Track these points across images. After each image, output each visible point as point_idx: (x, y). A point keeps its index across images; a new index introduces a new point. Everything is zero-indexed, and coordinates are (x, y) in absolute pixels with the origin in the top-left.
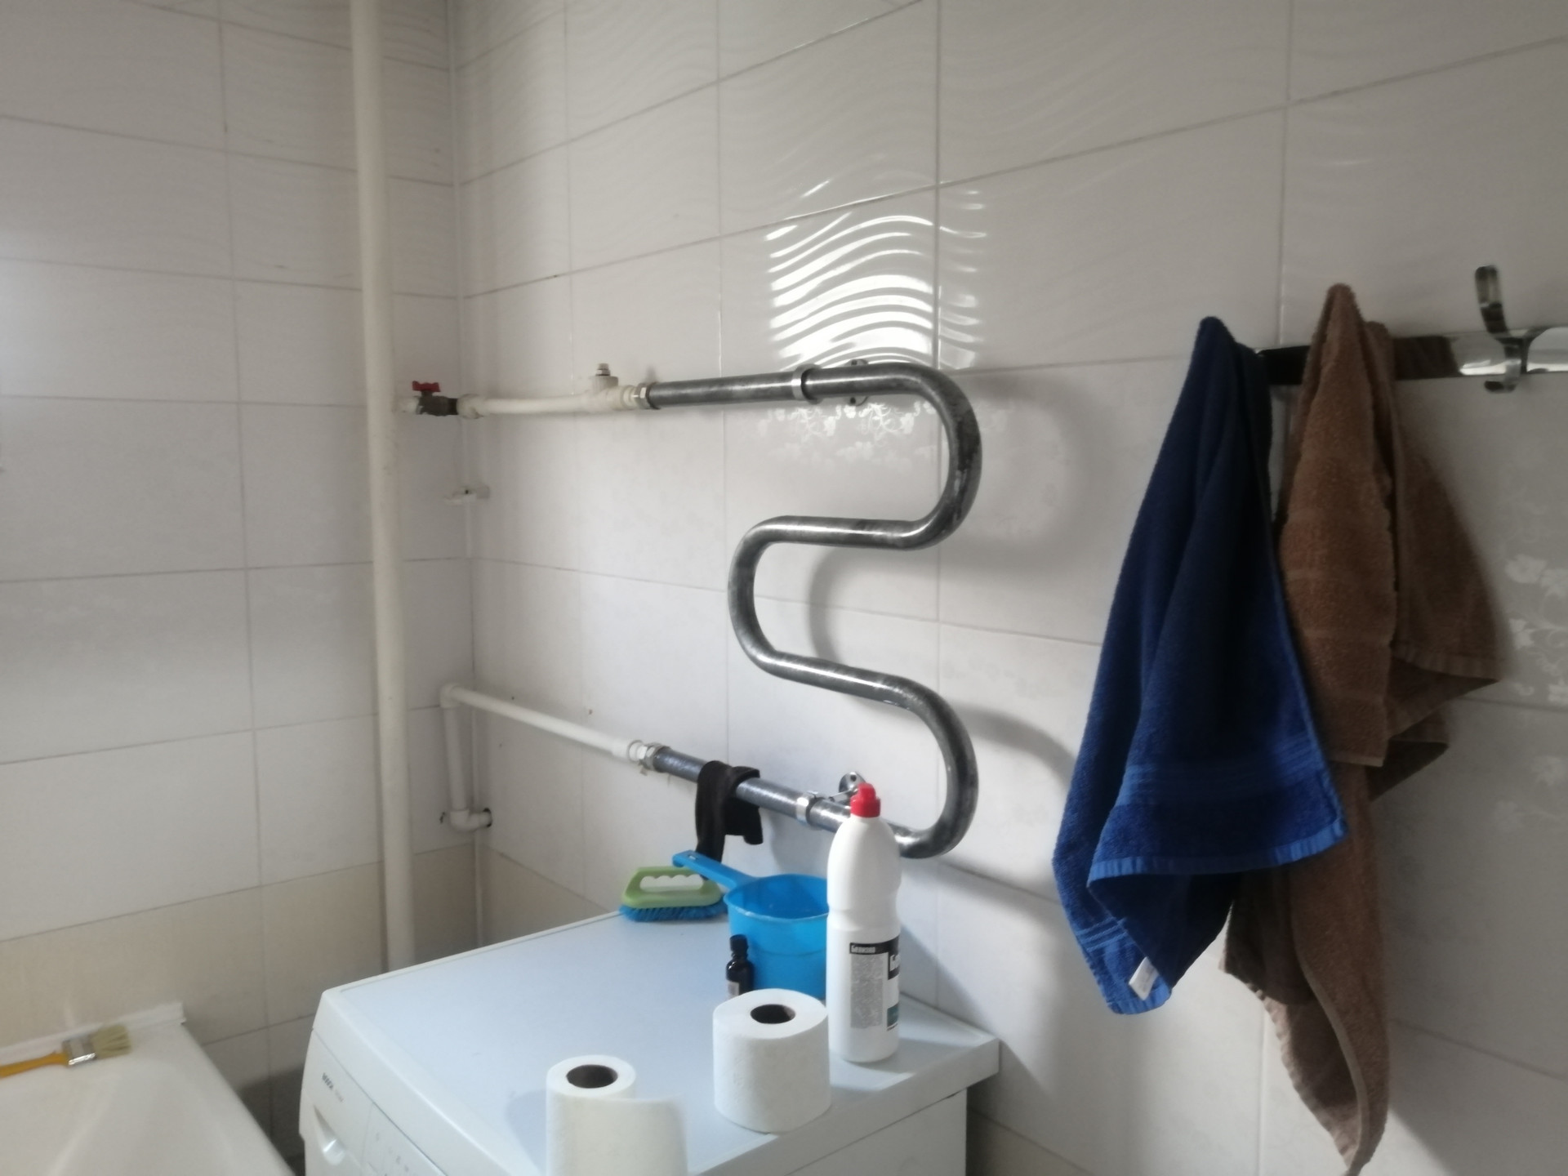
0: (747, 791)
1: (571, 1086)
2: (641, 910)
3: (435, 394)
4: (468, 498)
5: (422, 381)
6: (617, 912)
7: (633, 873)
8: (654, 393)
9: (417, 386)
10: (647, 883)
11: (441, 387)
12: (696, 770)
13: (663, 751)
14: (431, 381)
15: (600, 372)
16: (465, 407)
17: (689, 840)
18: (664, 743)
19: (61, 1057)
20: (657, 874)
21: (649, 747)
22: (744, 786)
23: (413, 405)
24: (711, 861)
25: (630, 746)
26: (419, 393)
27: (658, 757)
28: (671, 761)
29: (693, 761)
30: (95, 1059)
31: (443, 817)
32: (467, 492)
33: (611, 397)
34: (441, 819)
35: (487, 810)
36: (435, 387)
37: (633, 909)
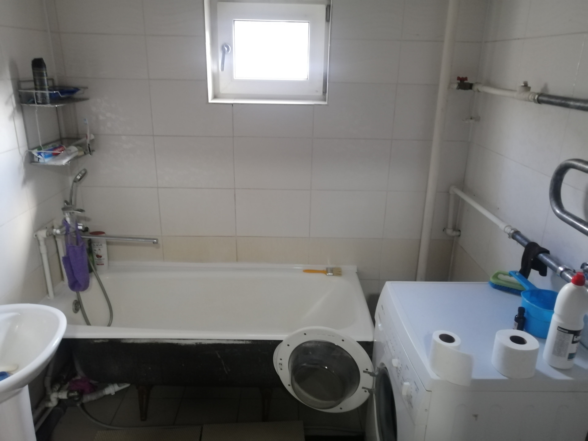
0: (542, 257)
1: (439, 339)
2: (496, 285)
3: (465, 82)
4: (472, 121)
5: (461, 77)
6: (487, 283)
7: (496, 272)
8: (541, 98)
9: (459, 78)
10: (501, 276)
11: (468, 79)
12: (526, 243)
13: (517, 232)
14: (464, 76)
15: (523, 85)
16: (475, 88)
17: (518, 267)
18: (519, 229)
19: (326, 272)
20: (505, 274)
21: (512, 230)
22: (541, 255)
23: (456, 86)
24: (524, 277)
25: (506, 227)
26: (459, 81)
27: (514, 234)
28: (518, 237)
29: (526, 239)
30: (333, 275)
31: (444, 230)
32: (471, 119)
33: (526, 95)
34: (443, 230)
35: (460, 231)
36: (466, 79)
37: (493, 284)
